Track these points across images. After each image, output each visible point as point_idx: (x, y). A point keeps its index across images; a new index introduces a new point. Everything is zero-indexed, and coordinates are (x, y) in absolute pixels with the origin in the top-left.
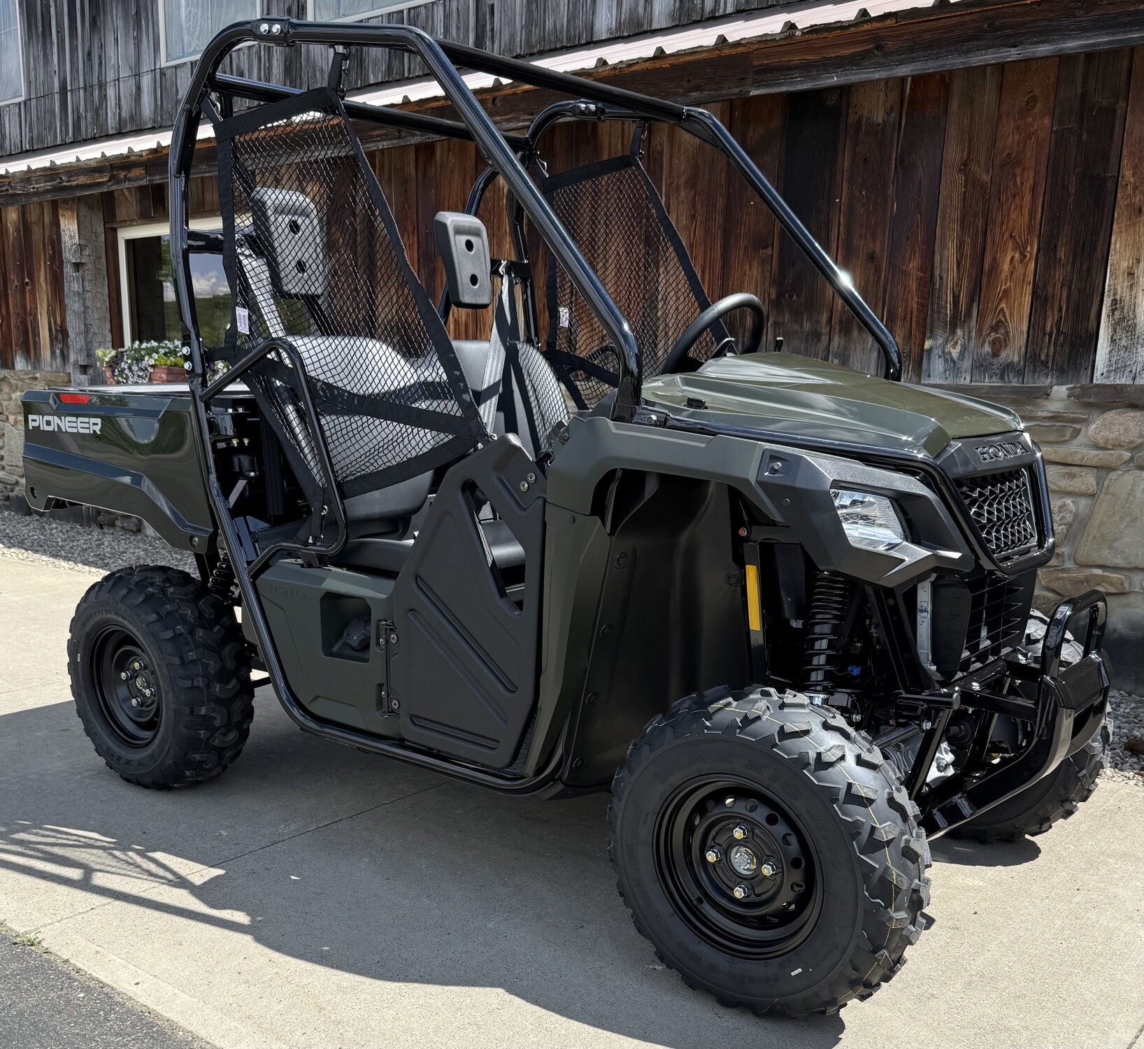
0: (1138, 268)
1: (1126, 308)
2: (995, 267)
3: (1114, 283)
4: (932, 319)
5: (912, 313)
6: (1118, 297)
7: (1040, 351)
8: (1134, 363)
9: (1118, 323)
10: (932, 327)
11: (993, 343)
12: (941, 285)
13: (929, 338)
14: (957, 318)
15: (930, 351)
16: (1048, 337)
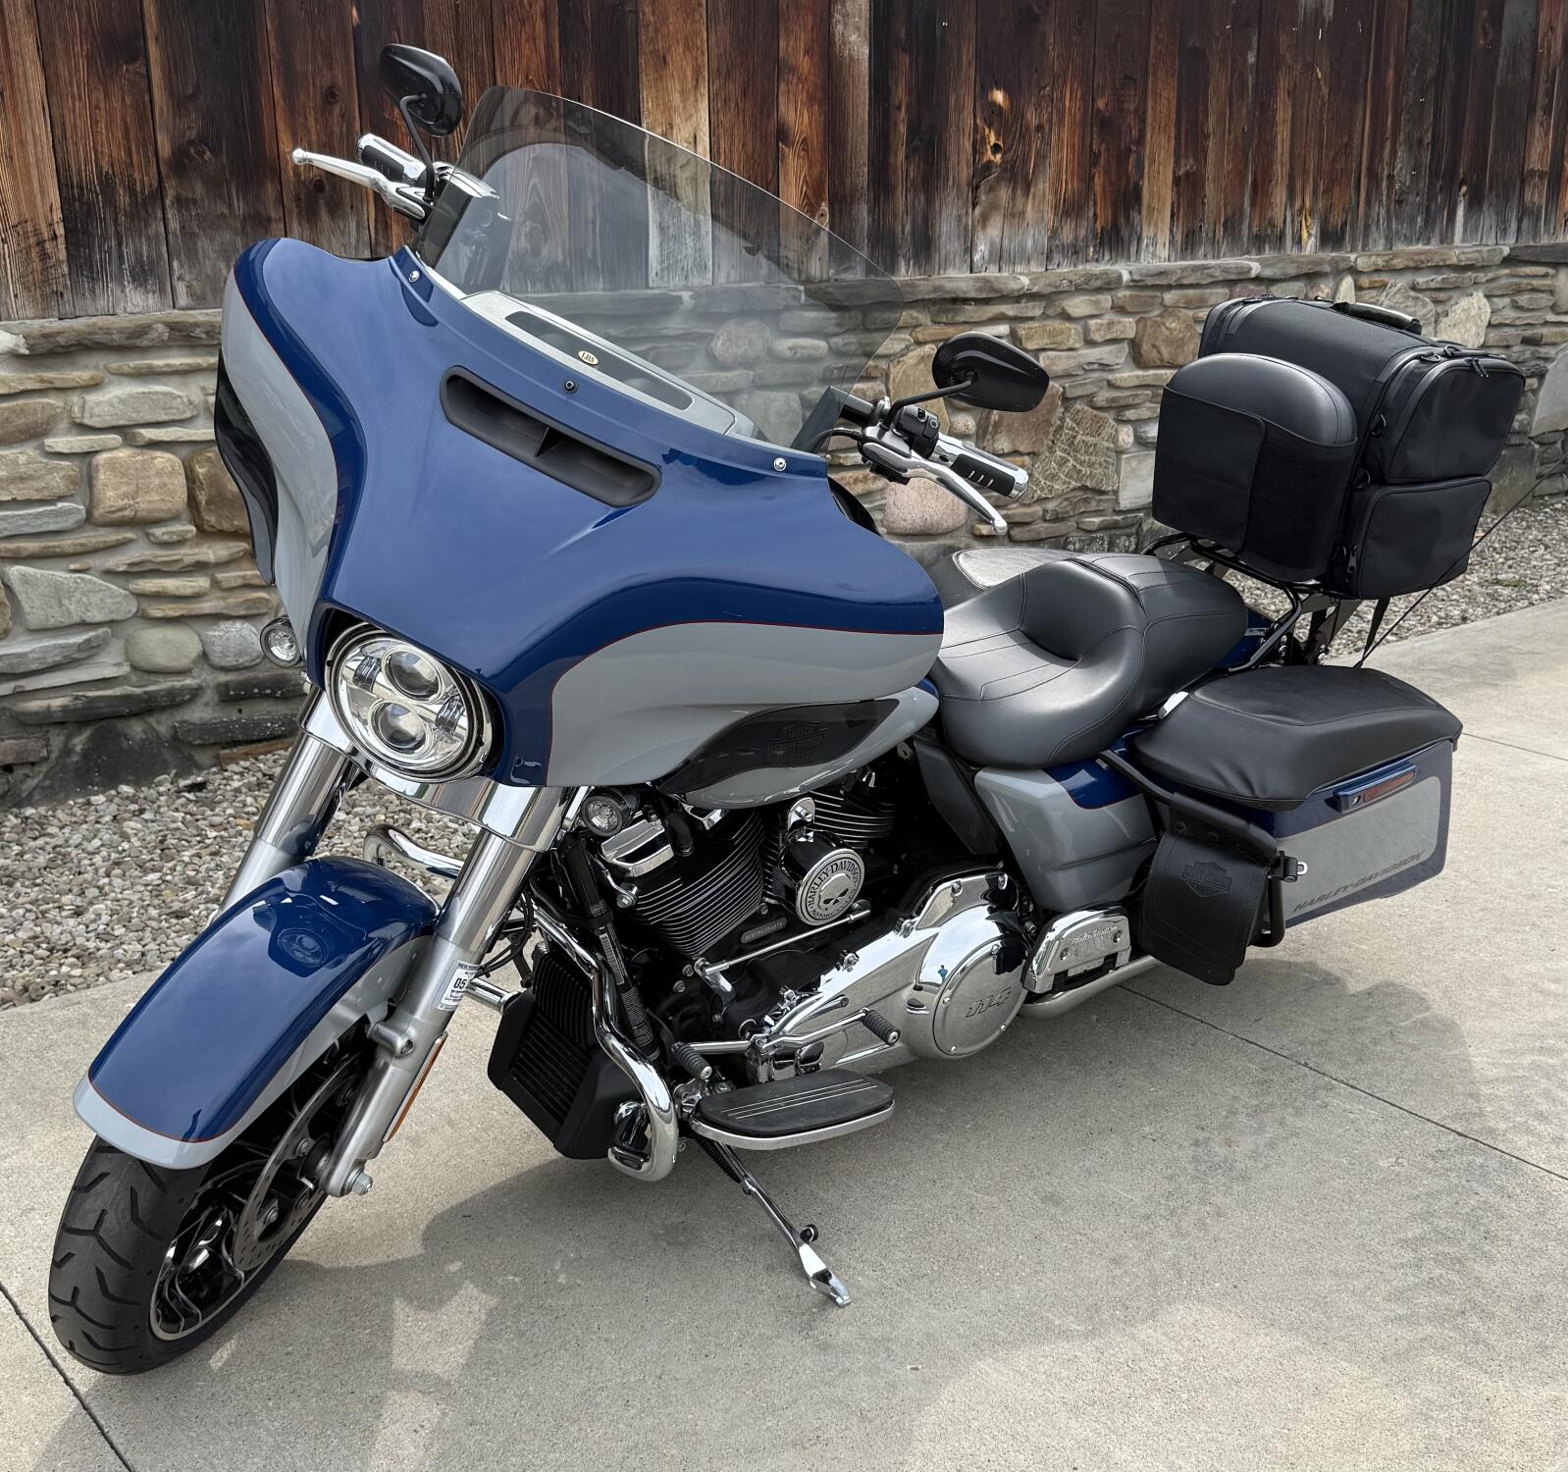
0: (672, 135)
3: (652, 155)
6: (658, 173)
8: (685, 257)
11: (531, 236)
16: (590, 226)
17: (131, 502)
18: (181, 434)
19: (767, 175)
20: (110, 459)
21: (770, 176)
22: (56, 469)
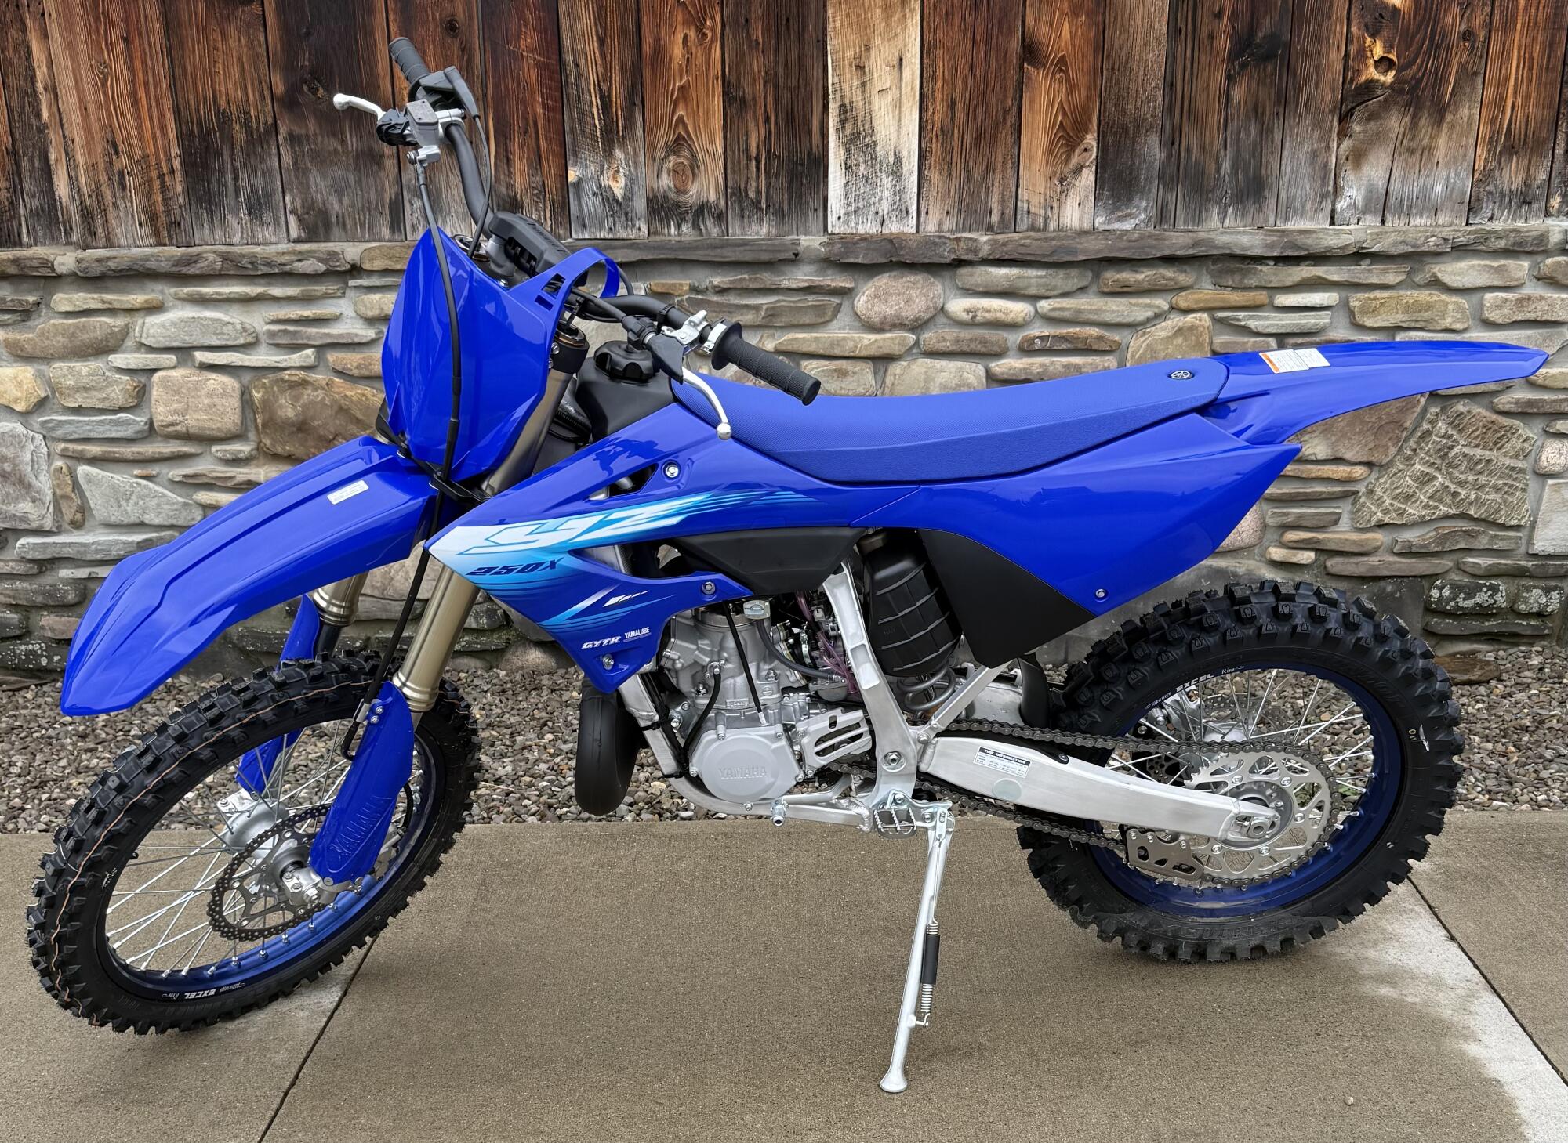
0: (868, 58)
1: (859, 118)
2: (660, 52)
3: (839, 79)
4: (573, 133)
5: (535, 123)
6: (847, 102)
7: (746, 184)
8: (879, 201)
9: (851, 141)
10: (574, 145)
11: (675, 172)
12: (579, 76)
13: (572, 165)
14: (611, 131)
15: (578, 185)
16: (754, 163)
17: (181, 419)
18: (234, 359)
19: (1003, 101)
20: (165, 377)
21: (1009, 101)
22: (116, 382)
